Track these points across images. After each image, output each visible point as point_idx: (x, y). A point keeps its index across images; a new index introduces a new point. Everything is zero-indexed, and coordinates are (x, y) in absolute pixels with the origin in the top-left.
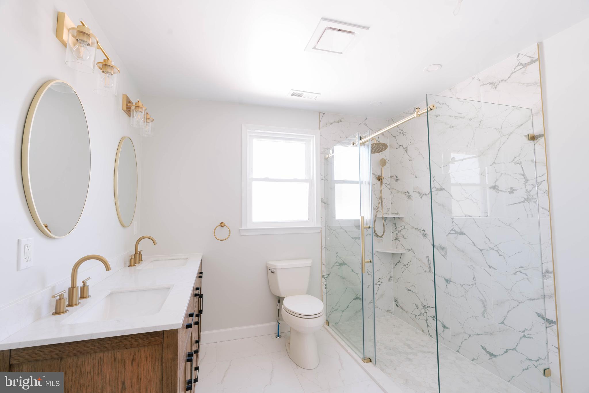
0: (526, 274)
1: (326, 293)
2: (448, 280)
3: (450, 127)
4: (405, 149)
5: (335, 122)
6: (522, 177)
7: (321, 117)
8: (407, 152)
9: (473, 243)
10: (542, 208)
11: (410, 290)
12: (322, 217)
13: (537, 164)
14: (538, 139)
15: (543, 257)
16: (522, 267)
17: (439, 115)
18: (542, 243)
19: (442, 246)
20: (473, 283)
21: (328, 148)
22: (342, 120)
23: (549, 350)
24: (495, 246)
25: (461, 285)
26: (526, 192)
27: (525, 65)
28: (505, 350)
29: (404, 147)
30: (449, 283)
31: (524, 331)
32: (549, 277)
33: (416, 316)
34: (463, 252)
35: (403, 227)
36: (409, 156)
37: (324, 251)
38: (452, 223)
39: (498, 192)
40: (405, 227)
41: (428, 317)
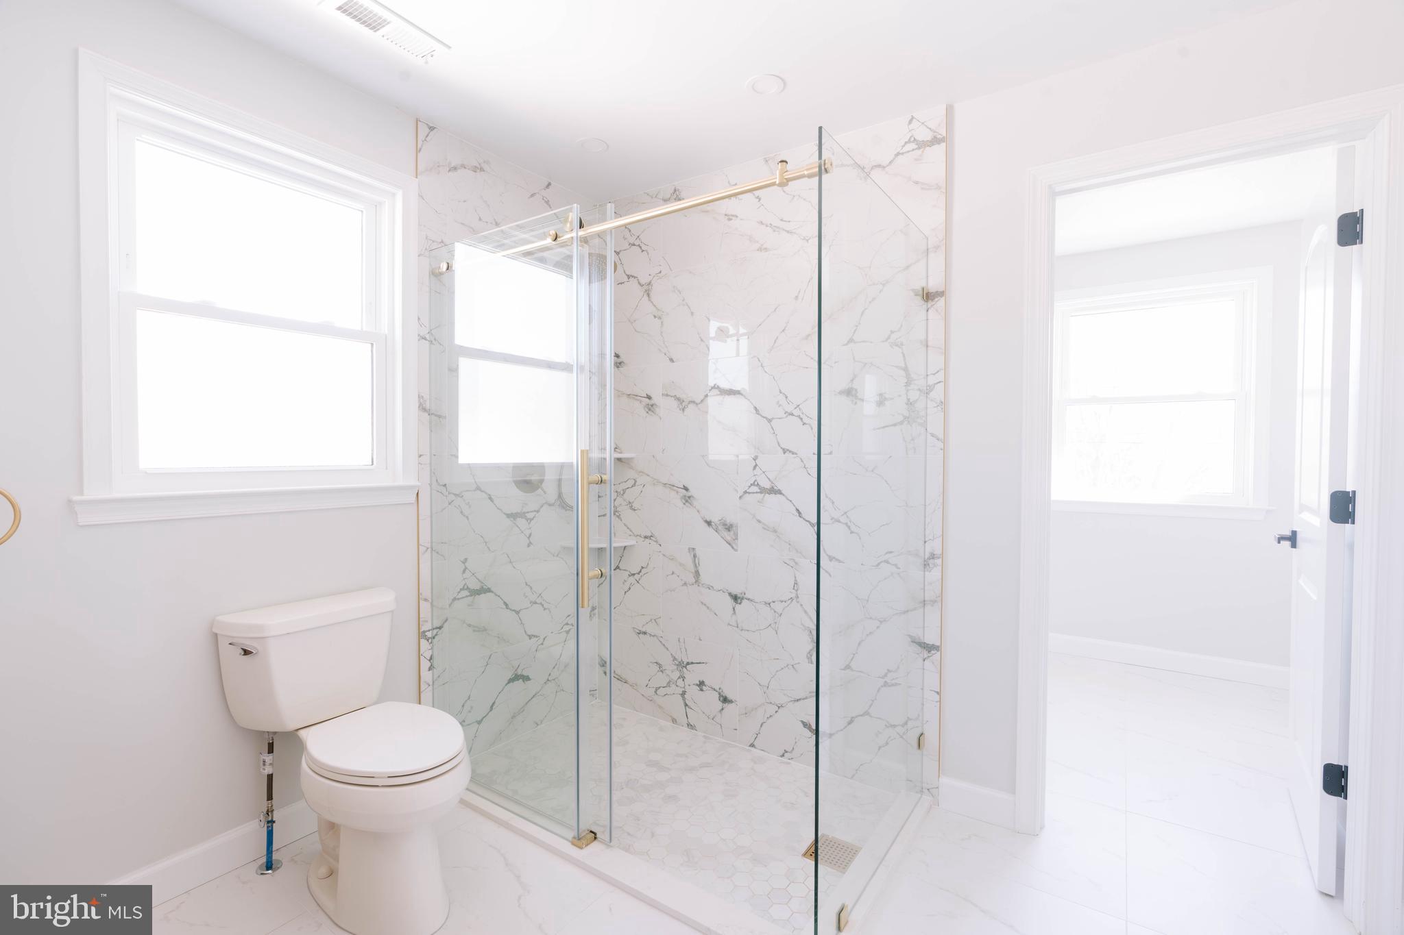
0: (896, 565)
1: (431, 683)
2: (739, 596)
3: (760, 249)
4: (646, 287)
5: (463, 166)
6: (903, 373)
7: (421, 137)
8: (648, 295)
9: (797, 510)
10: (933, 435)
11: (645, 633)
12: (420, 456)
13: (929, 348)
14: (934, 299)
15: (927, 530)
16: (891, 552)
17: (737, 217)
18: (927, 504)
19: (728, 522)
20: (793, 595)
21: (442, 242)
22: (485, 167)
23: (925, 700)
24: (842, 515)
25: (766, 603)
26: (907, 404)
27: (922, 145)
28: (850, 719)
29: (643, 282)
30: (740, 604)
31: (886, 675)
32: (935, 565)
33: (657, 689)
34: (775, 531)
35: (631, 483)
36: (655, 306)
37: (426, 558)
38: (755, 468)
39: (856, 403)
40: (636, 482)
41: (687, 687)
